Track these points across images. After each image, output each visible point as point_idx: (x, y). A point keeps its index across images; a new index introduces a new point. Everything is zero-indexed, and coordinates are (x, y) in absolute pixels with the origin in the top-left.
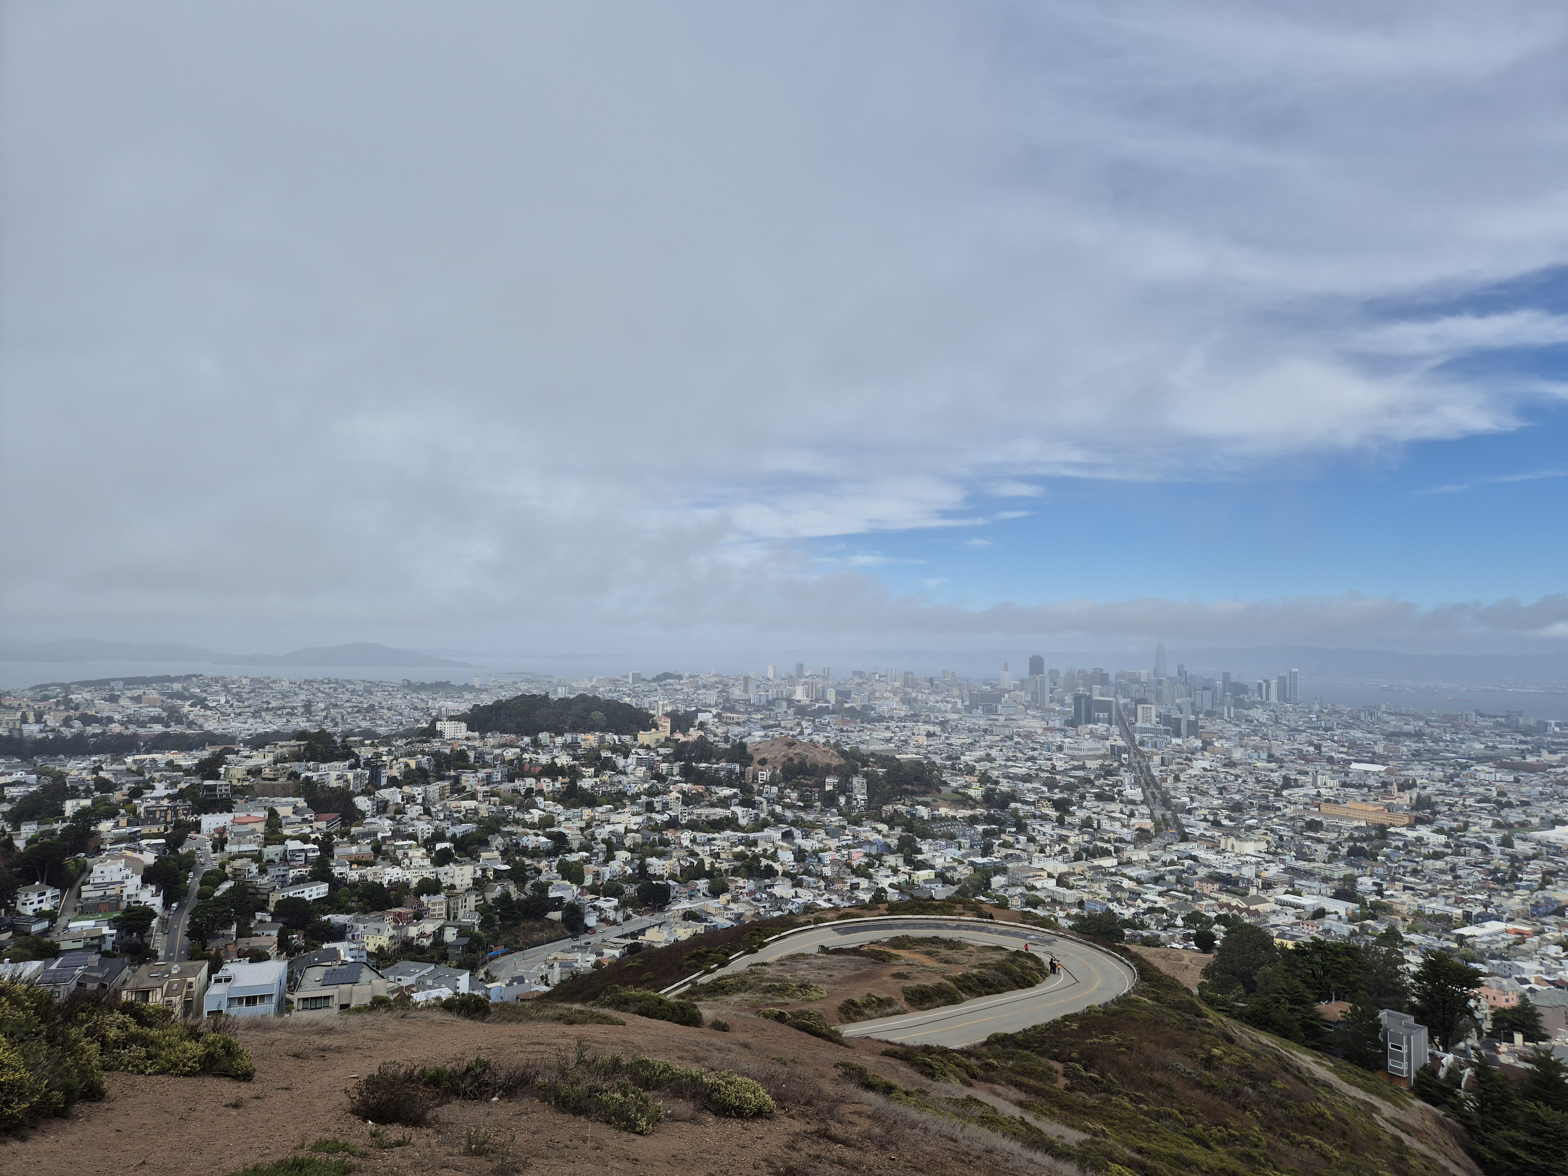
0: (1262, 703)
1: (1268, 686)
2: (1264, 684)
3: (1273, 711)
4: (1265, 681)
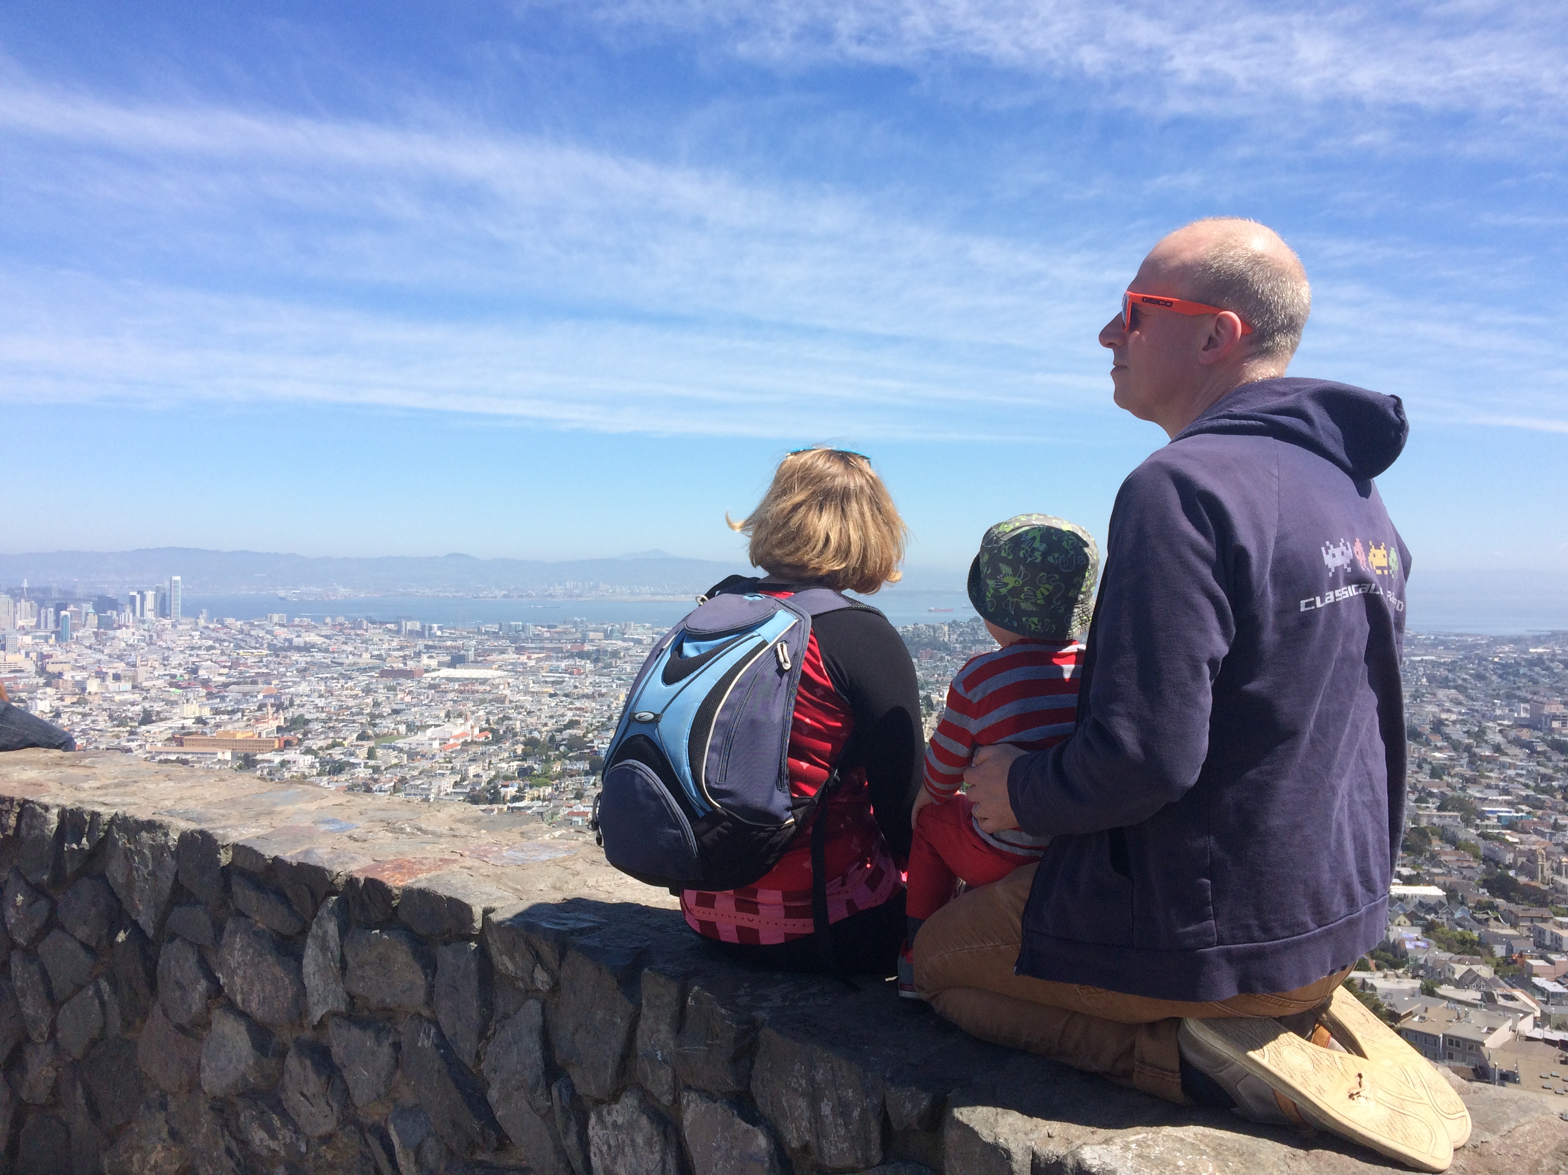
1: (143, 599)
2: (138, 597)
3: (149, 631)
4: (139, 592)
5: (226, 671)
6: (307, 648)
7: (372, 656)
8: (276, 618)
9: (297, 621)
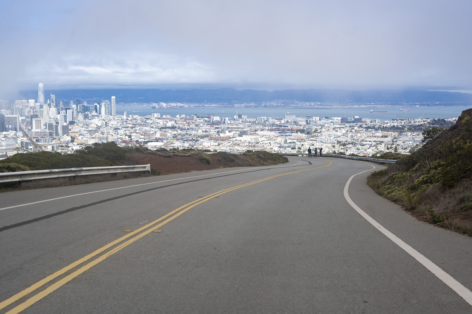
0: (98, 116)
1: (100, 107)
2: (98, 106)
3: (104, 120)
4: (98, 104)
5: (143, 137)
6: (173, 128)
7: (203, 131)
8: (156, 115)
9: (164, 116)
